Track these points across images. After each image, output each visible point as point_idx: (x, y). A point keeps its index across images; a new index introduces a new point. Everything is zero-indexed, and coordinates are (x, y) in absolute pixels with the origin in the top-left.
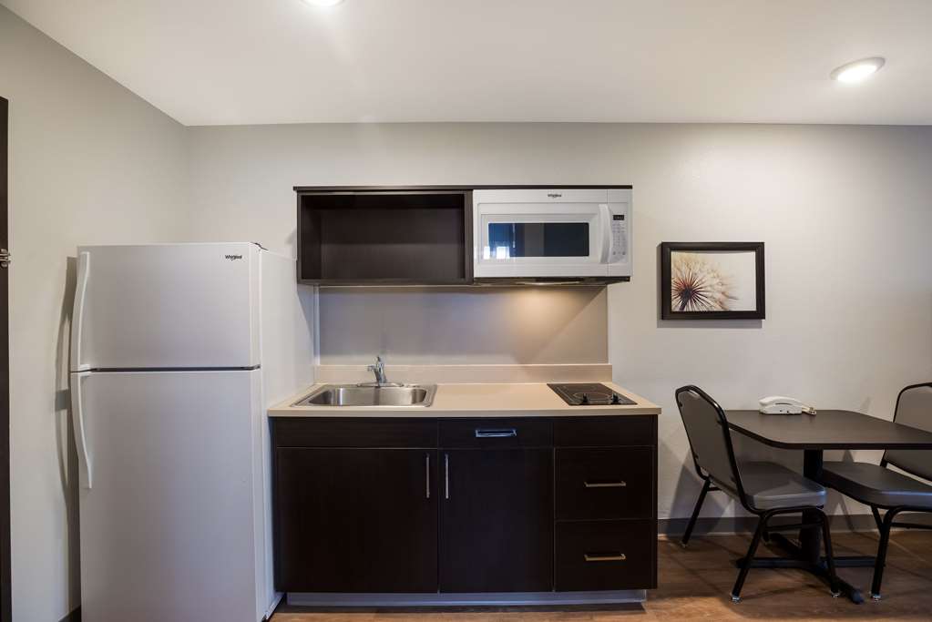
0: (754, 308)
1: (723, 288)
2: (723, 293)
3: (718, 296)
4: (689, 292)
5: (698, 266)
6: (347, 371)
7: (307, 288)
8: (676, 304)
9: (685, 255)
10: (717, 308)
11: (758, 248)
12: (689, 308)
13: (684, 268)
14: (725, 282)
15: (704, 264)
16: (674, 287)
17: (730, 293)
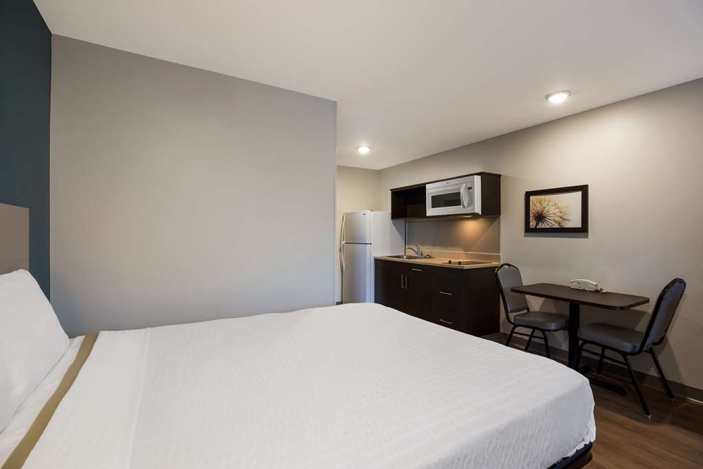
0: (579, 225)
1: (561, 215)
2: (561, 217)
3: (558, 219)
4: (540, 217)
5: (546, 203)
6: (410, 253)
7: (401, 222)
8: (533, 224)
9: (538, 197)
10: (556, 226)
11: (584, 189)
12: (540, 226)
13: (538, 205)
14: (563, 210)
15: (549, 201)
16: (531, 215)
17: (565, 217)
